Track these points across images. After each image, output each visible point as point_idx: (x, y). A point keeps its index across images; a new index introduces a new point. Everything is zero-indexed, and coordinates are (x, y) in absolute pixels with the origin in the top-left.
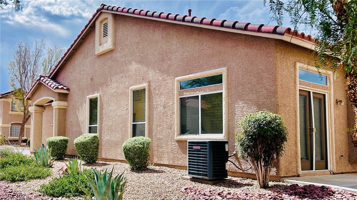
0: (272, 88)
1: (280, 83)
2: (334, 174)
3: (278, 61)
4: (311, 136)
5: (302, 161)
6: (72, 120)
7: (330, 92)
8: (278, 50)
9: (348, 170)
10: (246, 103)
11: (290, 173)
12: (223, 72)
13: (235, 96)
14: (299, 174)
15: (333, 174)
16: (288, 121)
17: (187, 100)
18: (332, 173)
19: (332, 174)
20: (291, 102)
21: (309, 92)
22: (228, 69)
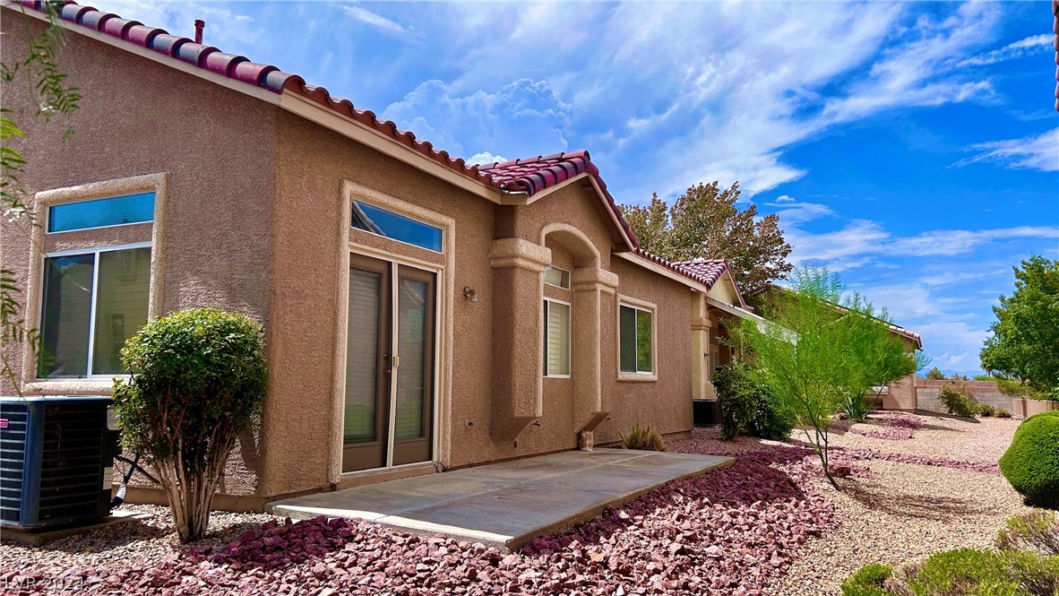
0: (262, 243)
1: (285, 229)
2: (445, 470)
3: (282, 167)
4: (388, 377)
5: (348, 446)
7: (446, 268)
8: (283, 138)
9: (488, 457)
10: (205, 283)
11: (303, 483)
12: (156, 186)
13: (181, 259)
14: (332, 482)
15: (443, 471)
16: (306, 338)
17: (64, 268)
18: (440, 469)
19: (440, 471)
20: (320, 288)
21: (390, 263)
22: (168, 179)
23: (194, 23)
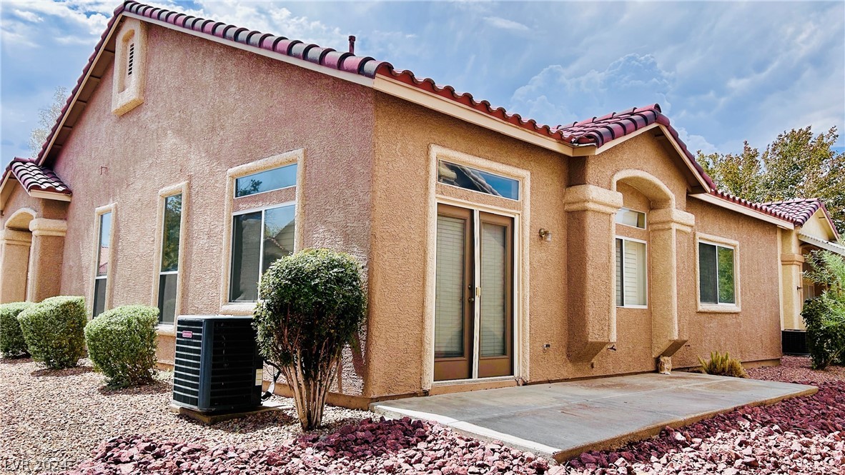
0: (366, 198)
1: (383, 187)
2: (525, 384)
3: (380, 137)
4: (472, 304)
5: (436, 360)
6: (71, 263)
7: (523, 213)
8: (380, 114)
9: (566, 375)
10: (329, 230)
11: (400, 388)
12: (298, 159)
13: (314, 213)
14: (425, 389)
15: (523, 385)
16: (400, 272)
17: (245, 222)
18: (520, 382)
19: (521, 385)
20: (412, 232)
21: (472, 211)
22: (305, 152)
23: (348, 38)
